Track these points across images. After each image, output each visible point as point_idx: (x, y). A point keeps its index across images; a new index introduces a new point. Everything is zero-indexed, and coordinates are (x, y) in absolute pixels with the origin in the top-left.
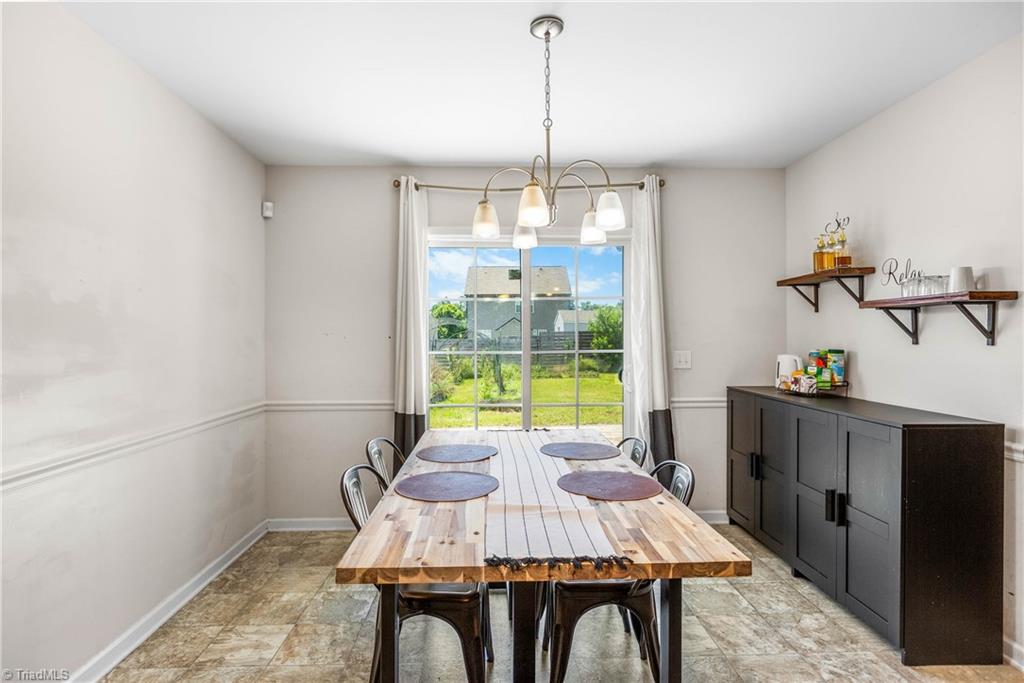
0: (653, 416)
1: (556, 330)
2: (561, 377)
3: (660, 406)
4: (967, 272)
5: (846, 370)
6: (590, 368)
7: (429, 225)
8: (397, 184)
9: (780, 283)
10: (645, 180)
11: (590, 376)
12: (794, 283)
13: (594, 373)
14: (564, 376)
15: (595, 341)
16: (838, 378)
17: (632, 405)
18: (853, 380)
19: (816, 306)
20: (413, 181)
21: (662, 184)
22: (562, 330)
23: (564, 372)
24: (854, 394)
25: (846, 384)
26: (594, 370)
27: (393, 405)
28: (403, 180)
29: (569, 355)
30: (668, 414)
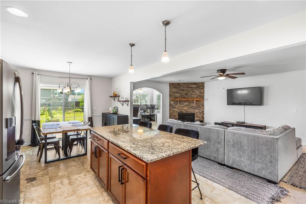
0: (89, 118)
1: (69, 101)
2: (70, 114)
3: (90, 116)
4: (126, 98)
5: (117, 110)
6: (79, 111)
7: (41, 82)
8: (33, 73)
9: (110, 97)
10: (88, 78)
11: (79, 113)
12: (111, 97)
13: (81, 112)
14: (71, 113)
15: (81, 104)
16: (116, 111)
17: (85, 116)
18: (118, 111)
19: (115, 100)
20: (37, 73)
21: (91, 79)
22: (71, 101)
23: (71, 112)
24: (118, 113)
25: (117, 112)
26: (81, 111)
27: (31, 119)
28: (35, 73)
29: (73, 108)
30: (91, 118)
